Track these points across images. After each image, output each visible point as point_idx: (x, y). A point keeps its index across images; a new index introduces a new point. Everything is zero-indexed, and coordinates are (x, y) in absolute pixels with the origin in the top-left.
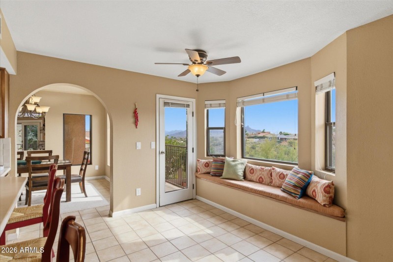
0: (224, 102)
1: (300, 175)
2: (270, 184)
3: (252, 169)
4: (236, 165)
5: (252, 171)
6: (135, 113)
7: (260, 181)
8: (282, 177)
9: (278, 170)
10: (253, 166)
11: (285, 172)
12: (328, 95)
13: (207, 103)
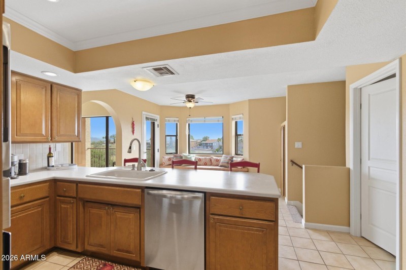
0: (177, 119)
1: (229, 158)
2: (211, 165)
3: (200, 159)
4: (191, 158)
5: (200, 160)
6: (133, 124)
7: (205, 164)
8: (217, 160)
9: (215, 157)
10: (200, 157)
11: (218, 158)
12: (236, 122)
13: (166, 118)
